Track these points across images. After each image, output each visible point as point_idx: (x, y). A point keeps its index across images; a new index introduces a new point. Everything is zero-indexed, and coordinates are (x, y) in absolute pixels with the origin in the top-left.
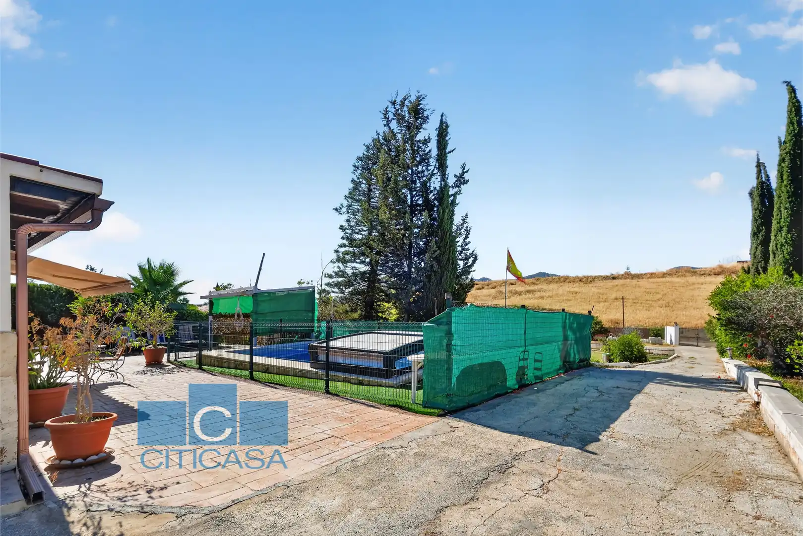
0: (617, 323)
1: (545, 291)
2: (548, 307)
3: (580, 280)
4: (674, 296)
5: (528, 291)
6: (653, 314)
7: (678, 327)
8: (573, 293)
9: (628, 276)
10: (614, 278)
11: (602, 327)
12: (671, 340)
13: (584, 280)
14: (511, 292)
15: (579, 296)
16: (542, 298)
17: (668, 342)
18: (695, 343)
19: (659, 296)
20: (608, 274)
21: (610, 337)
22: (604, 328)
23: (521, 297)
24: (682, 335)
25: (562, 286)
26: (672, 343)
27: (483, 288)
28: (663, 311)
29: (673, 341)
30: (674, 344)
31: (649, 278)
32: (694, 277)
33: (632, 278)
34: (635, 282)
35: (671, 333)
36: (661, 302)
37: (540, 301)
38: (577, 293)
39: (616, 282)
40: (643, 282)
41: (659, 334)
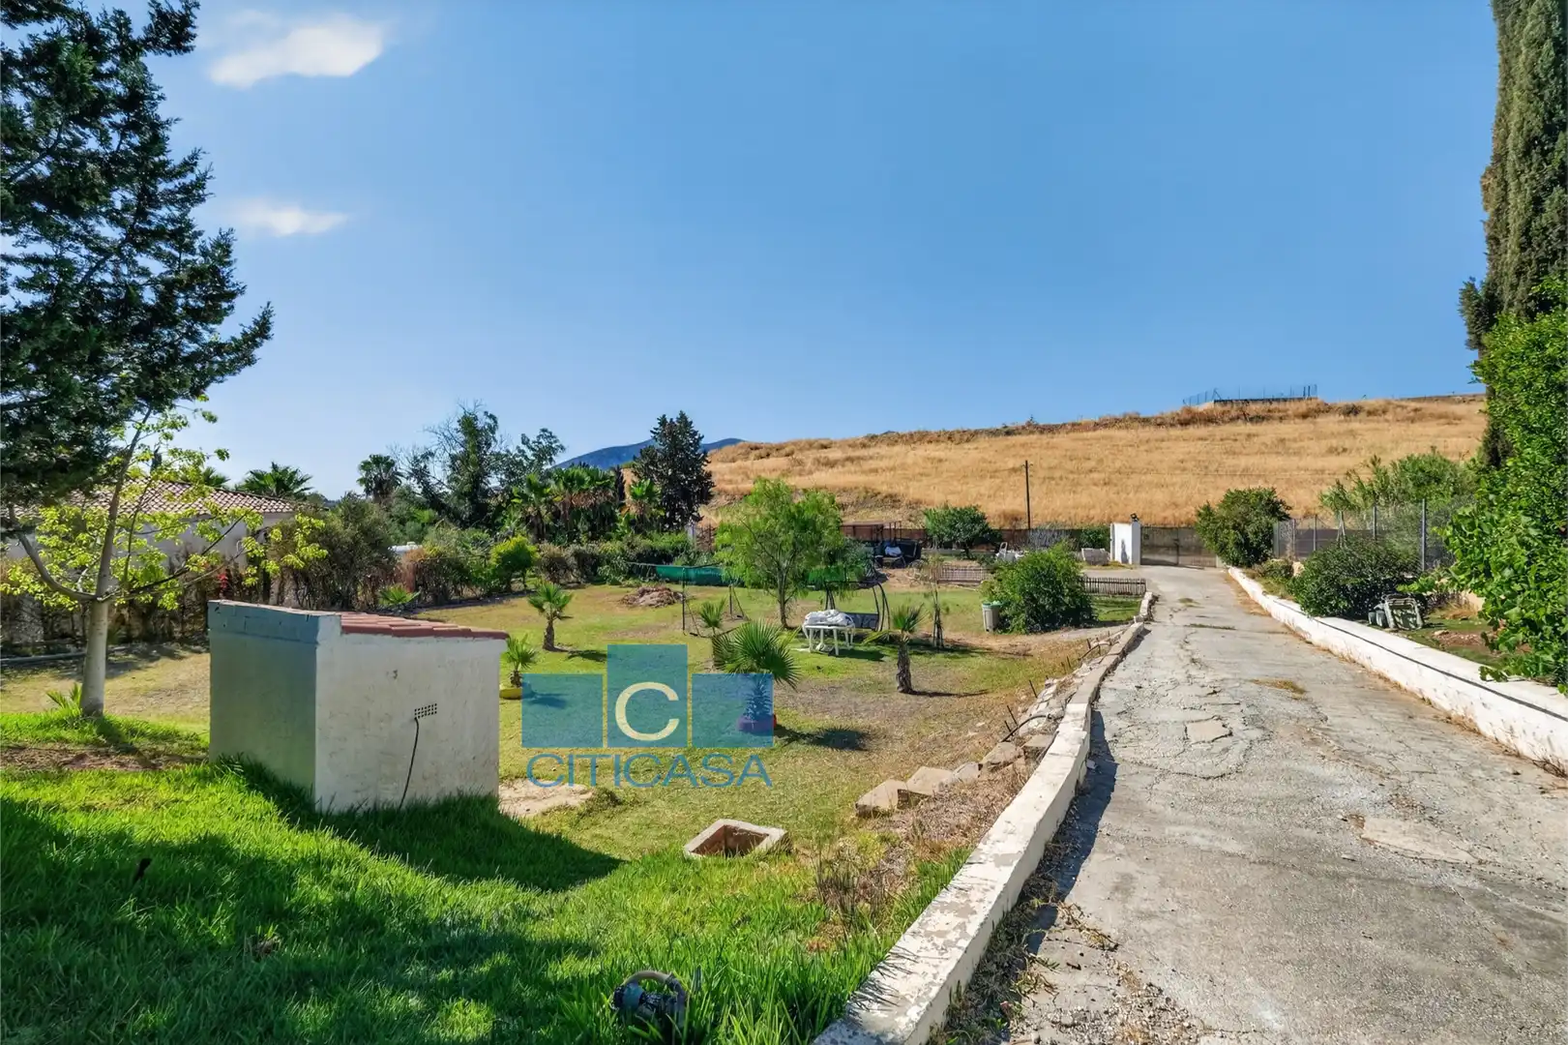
0: (1016, 519)
1: (882, 458)
2: (884, 489)
3: (949, 438)
4: (1118, 464)
5: (850, 459)
6: (1084, 498)
7: (1138, 525)
8: (932, 460)
9: (1032, 428)
10: (1008, 433)
11: (985, 530)
12: (1124, 554)
13: (957, 436)
14: (818, 461)
15: (945, 466)
16: (876, 471)
17: (1118, 558)
18: (1171, 559)
19: (1092, 464)
20: (999, 426)
21: (1003, 551)
22: (990, 530)
23: (835, 470)
24: (1147, 542)
25: (913, 449)
26: (1125, 560)
27: (768, 455)
28: (1101, 492)
29: (1129, 553)
30: (1130, 562)
31: (1071, 431)
32: (1147, 429)
33: (1042, 432)
34: (1045, 438)
35: (1123, 536)
36: (1095, 475)
37: (872, 478)
38: (940, 461)
39: (1013, 439)
40: (1061, 439)
41: (1099, 539)
